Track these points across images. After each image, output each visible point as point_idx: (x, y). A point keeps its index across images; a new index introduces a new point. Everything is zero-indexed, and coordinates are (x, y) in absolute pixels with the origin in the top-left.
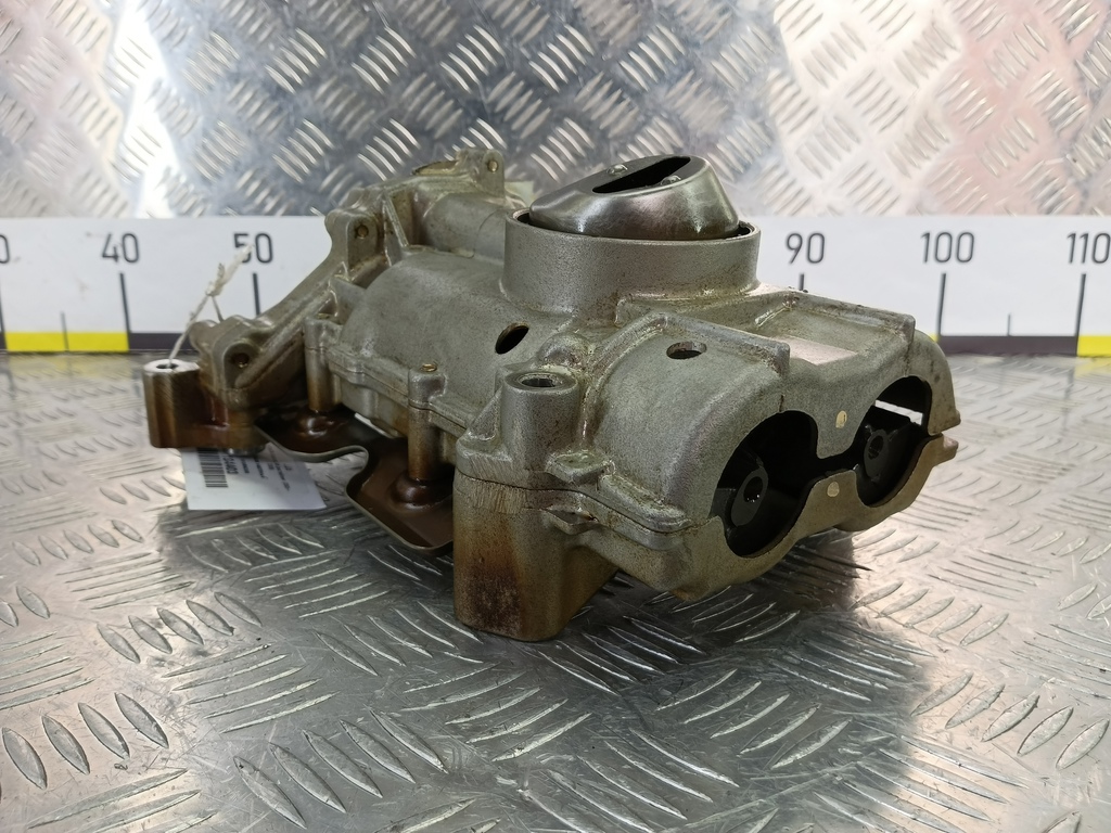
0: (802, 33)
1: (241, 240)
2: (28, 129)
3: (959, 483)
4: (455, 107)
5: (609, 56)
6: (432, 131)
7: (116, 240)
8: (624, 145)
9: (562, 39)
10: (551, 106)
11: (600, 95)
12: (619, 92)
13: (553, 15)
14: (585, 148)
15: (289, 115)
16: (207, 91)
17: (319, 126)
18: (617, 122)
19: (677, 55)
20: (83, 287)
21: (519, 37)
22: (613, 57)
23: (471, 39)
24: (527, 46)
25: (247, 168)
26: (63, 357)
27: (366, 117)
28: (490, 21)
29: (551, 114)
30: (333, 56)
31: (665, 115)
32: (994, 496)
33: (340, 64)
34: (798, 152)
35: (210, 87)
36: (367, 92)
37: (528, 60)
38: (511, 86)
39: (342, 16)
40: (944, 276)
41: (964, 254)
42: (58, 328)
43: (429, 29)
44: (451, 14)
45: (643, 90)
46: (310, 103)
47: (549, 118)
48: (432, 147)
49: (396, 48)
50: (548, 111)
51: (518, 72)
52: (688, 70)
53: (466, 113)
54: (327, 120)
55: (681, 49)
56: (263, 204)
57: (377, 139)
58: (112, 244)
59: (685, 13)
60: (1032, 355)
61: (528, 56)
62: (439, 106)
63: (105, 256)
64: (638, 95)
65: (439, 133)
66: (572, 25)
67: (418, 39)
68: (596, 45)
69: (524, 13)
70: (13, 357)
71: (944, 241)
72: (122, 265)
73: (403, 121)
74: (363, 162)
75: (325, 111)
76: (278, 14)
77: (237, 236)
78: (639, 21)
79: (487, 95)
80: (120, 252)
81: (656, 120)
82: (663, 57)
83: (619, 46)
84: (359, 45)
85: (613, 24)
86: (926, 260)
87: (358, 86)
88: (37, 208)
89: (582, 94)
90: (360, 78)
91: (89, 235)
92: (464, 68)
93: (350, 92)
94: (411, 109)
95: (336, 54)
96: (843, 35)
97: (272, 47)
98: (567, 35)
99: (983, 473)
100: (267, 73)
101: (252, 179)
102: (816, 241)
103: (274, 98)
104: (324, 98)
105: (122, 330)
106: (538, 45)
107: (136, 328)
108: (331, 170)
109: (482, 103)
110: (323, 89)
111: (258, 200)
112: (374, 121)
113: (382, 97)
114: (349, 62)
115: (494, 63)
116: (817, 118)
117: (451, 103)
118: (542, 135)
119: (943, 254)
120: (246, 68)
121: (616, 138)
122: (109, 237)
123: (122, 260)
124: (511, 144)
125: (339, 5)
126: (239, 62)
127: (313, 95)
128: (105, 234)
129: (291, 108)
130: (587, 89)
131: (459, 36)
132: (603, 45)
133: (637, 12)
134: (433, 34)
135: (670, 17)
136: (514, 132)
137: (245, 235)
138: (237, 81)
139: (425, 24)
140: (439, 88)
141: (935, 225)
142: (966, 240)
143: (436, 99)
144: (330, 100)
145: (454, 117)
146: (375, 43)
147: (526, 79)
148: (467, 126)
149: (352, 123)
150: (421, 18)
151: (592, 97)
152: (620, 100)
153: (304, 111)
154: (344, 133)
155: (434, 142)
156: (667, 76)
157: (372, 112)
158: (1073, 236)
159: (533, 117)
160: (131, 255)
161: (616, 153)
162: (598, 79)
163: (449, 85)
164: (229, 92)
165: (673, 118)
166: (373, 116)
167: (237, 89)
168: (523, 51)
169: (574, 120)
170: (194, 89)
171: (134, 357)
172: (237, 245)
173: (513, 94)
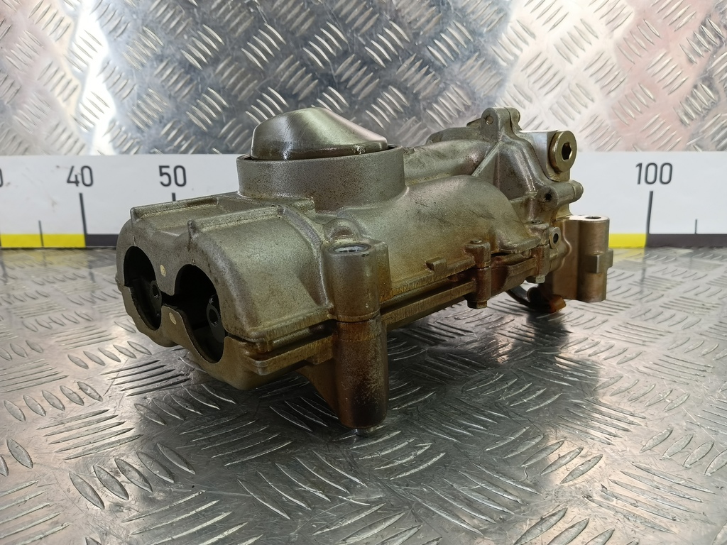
0: (554, 26)
1: (164, 170)
2: (16, 93)
4: (313, 79)
5: (420, 42)
6: (297, 95)
7: (77, 171)
8: (430, 103)
9: (388, 31)
10: (380, 78)
11: (413, 69)
12: (427, 67)
13: (381, 14)
14: (403, 106)
15: (198, 84)
16: (140, 68)
17: (219, 92)
18: (425, 88)
19: (468, 41)
20: (54, 204)
21: (357, 30)
22: (423, 43)
23: (324, 31)
24: (363, 36)
25: (169, 122)
26: (40, 251)
27: (251, 85)
28: (338, 18)
29: (379, 82)
30: (228, 43)
31: (458, 83)
33: (233, 49)
34: (551, 109)
35: (143, 65)
36: (252, 68)
37: (364, 46)
38: (352, 63)
39: (235, 16)
40: (652, 193)
41: (665, 179)
42: (38, 232)
43: (295, 25)
44: (311, 14)
45: (444, 66)
46: (212, 75)
47: (378, 85)
48: (297, 106)
49: (271, 38)
50: (378, 80)
51: (357, 54)
52: (475, 52)
53: (321, 82)
54: (224, 88)
55: (470, 37)
56: (180, 146)
57: (259, 101)
58: (74, 173)
59: (473, 12)
60: (712, 248)
61: (364, 43)
62: (302, 77)
63: (69, 182)
64: (440, 70)
65: (302, 96)
66: (395, 22)
67: (288, 31)
68: (411, 35)
69: (361, 13)
70: (5, 252)
71: (652, 169)
72: (81, 188)
73: (277, 88)
74: (249, 117)
75: (223, 81)
76: (190, 14)
77: (161, 167)
78: (442, 18)
79: (335, 70)
80: (80, 179)
81: (452, 86)
82: (458, 43)
83: (427, 35)
84: (248, 36)
85: (423, 20)
86: (639, 183)
87: (245, 64)
88: (22, 149)
89: (401, 69)
90: (247, 59)
91: (58, 167)
92: (320, 51)
93: (240, 68)
94: (282, 80)
95: (231, 42)
96: (582, 27)
97: (186, 37)
98: (391, 28)
100: (182, 54)
101: (172, 128)
103: (187, 73)
104: (222, 73)
105: (81, 232)
106: (370, 35)
107: (90, 232)
108: (227, 122)
109: (332, 75)
110: (221, 66)
111: (176, 143)
112: (257, 88)
113: (263, 72)
114: (240, 47)
115: (340, 48)
116: (564, 84)
117: (310, 75)
118: (373, 97)
119: (651, 179)
120: (168, 52)
121: (425, 98)
122: (72, 168)
123: (81, 184)
124: (352, 103)
125: (233, 8)
126: (163, 47)
127: (214, 71)
128: (70, 167)
129: (199, 79)
130: (405, 66)
131: (317, 28)
132: (416, 35)
133: (440, 12)
134: (298, 27)
135: (462, 15)
136: (354, 96)
137: (168, 167)
138: (162, 61)
139: (292, 21)
140: (302, 66)
141: (646, 158)
142: (667, 168)
144: (226, 74)
145: (312, 85)
146: (257, 34)
147: (362, 59)
148: (322, 91)
149: (242, 89)
150: (289, 17)
151: (408, 71)
152: (427, 73)
153: (208, 81)
154: (236, 96)
155: (298, 102)
156: (460, 56)
157: (256, 82)
159: (367, 85)
160: (88, 181)
161: (425, 109)
162: (412, 58)
163: (309, 63)
164: (156, 68)
165: (464, 85)
166: (256, 85)
167: (162, 66)
168: (361, 39)
169: (395, 87)
170: (132, 66)
171: (90, 252)
172: (162, 174)
173: (353, 69)
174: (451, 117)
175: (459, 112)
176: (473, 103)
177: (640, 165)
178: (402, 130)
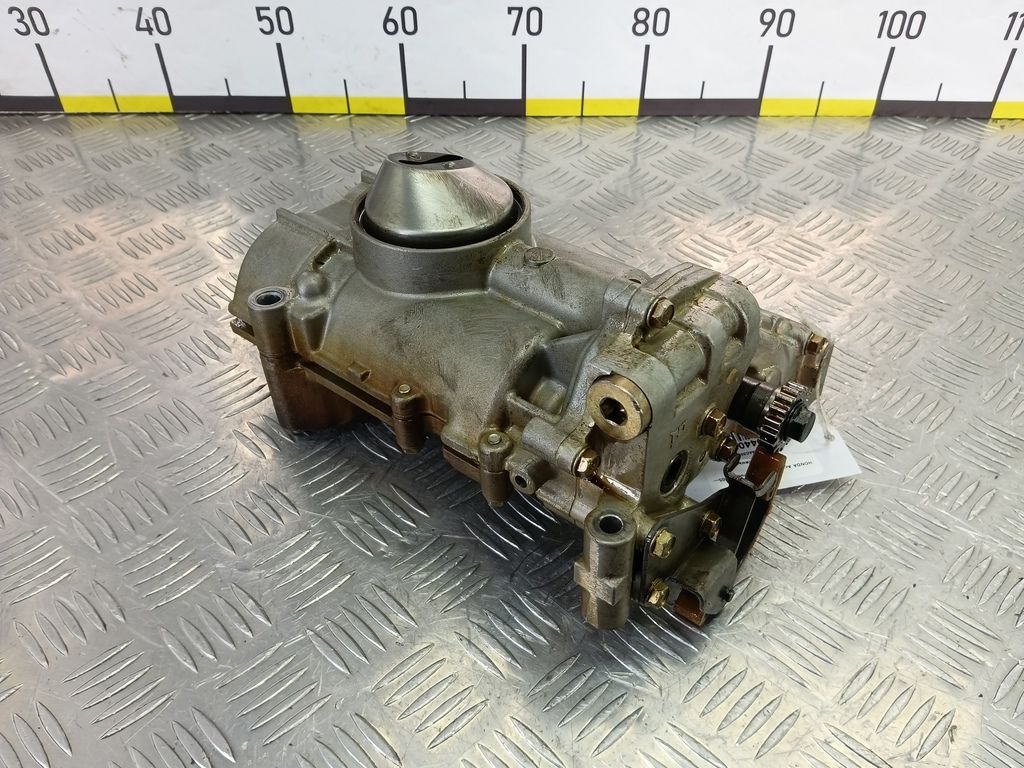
1: (263, 13)
7: (147, 14)
20: (123, 57)
26: (116, 117)
40: (893, 49)
41: (913, 32)
42: (108, 93)
58: (144, 17)
63: (138, 29)
70: (71, 118)
71: (899, 18)
72: (157, 37)
77: (258, 9)
80: (153, 25)
86: (879, 36)
91: (120, 9)
102: (787, 17)
105: (166, 94)
107: (177, 93)
119: (895, 31)
122: (140, 11)
123: (155, 32)
128: (137, 9)
137: (268, 9)
142: (918, 19)
158: (1014, 15)
160: (164, 28)
171: (180, 117)
172: (260, 18)
177: (885, 14)
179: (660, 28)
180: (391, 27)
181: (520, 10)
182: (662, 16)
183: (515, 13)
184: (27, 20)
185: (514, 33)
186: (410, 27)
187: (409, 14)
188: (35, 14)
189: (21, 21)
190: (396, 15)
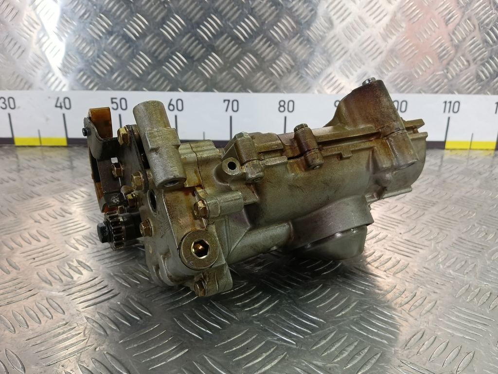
0: (343, 20)
1: (114, 100)
2: (22, 53)
3: (395, 210)
4: (202, 48)
5: (266, 28)
6: (193, 57)
7: (61, 100)
8: (271, 64)
9: (246, 20)
10: (242, 48)
11: (261, 43)
12: (269, 42)
13: (243, 10)
14: (255, 65)
15: (133, 50)
16: (98, 39)
17: (146, 54)
18: (268, 54)
19: (293, 28)
20: (47, 119)
21: (229, 19)
23: (209, 20)
24: (232, 23)
25: (116, 71)
26: (39, 148)
27: (166, 51)
28: (217, 12)
29: (241, 51)
30: (151, 25)
31: (287, 52)
32: (408, 215)
33: (155, 28)
34: (340, 68)
35: (100, 37)
36: (166, 40)
37: (232, 29)
38: (225, 39)
39: (156, 9)
41: (403, 110)
42: (37, 136)
43: (192, 15)
44: (201, 9)
45: (279, 42)
46: (143, 45)
47: (241, 52)
48: (193, 63)
49: (177, 23)
50: (240, 50)
51: (228, 33)
52: (297, 34)
53: (207, 50)
54: (150, 51)
55: (294, 26)
56: (123, 86)
57: (170, 60)
58: (59, 101)
59: (297, 11)
61: (233, 27)
62: (196, 46)
63: (56, 106)
64: (277, 44)
65: (196, 58)
66: (251, 15)
67: (188, 19)
68: (260, 23)
69: (231, 9)
70: (18, 148)
72: (64, 110)
73: (181, 52)
74: (164, 69)
75: (149, 48)
76: (128, 7)
77: (112, 99)
78: (278, 14)
79: (215, 43)
80: (63, 105)
81: (284, 54)
82: (287, 29)
83: (269, 24)
84: (164, 21)
85: (267, 14)
87: (162, 38)
88: (27, 86)
89: (254, 43)
90: (163, 34)
91: (49, 98)
92: (206, 31)
93: (159, 40)
94: (184, 47)
95: (153, 25)
96: (359, 21)
97: (126, 21)
98: (248, 19)
99: (405, 205)
100: (124, 31)
101: (119, 76)
103: (127, 42)
104: (148, 43)
105: (64, 137)
106: (237, 22)
107: (70, 136)
108: (151, 73)
109: (213, 46)
110: (148, 39)
111: (121, 84)
112: (169, 53)
113: (172, 43)
114: (159, 28)
115: (219, 29)
116: (348, 54)
117: (200, 46)
118: (238, 59)
120: (115, 29)
121: (268, 61)
122: (58, 99)
123: (64, 108)
124: (225, 62)
125: (155, 4)
126: (112, 27)
127: (144, 42)
128: (56, 97)
129: (134, 46)
130: (257, 41)
131: (204, 17)
132: (263, 24)
133: (277, 10)
134: (194, 17)
135: (291, 12)
136: (227, 58)
137: (116, 98)
138: (112, 35)
139: (190, 13)
140: (196, 40)
142: (404, 104)
143: (194, 44)
144: (151, 44)
145: (202, 51)
146: (169, 20)
147: (231, 36)
148: (207, 55)
149: (160, 53)
150: (188, 10)
151: (258, 44)
152: (269, 46)
153: (140, 48)
154: (157, 57)
155: (193, 62)
156: (289, 36)
157: (168, 49)
158: (446, 102)
159: (234, 52)
160: (68, 106)
161: (268, 67)
162: (261, 37)
163: (200, 38)
164: (108, 39)
165: (290, 53)
166: (169, 50)
167: (112, 38)
168: (230, 24)
169: (251, 54)
170: (94, 38)
171: (70, 148)
172: (113, 103)
173: (226, 42)
174: (283, 72)
175: (287, 69)
176: (296, 64)
178: (255, 79)
179: (291, 109)
180: (171, 107)
181: (229, 101)
182: (291, 104)
183: (227, 102)
184: (7, 103)
185: (226, 111)
186: (180, 108)
187: (180, 102)
188: (11, 100)
189: (4, 103)
190: (174, 102)
